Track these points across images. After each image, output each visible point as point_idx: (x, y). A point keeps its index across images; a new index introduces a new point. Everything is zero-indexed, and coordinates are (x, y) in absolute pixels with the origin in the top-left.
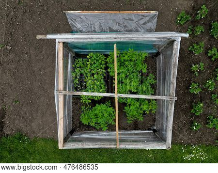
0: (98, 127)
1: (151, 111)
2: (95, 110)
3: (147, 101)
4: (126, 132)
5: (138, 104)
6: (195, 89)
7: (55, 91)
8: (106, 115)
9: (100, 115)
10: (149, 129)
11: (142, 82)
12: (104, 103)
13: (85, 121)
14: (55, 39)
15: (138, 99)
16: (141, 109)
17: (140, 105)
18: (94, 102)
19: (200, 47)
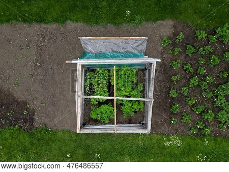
0: (102, 121)
1: (140, 109)
2: (101, 109)
3: (137, 103)
4: (123, 125)
5: (130, 105)
6: (174, 94)
7: (76, 96)
8: (108, 112)
9: (104, 112)
10: (140, 123)
11: (133, 89)
12: (107, 104)
13: (94, 116)
14: (77, 63)
15: (131, 101)
16: (133, 108)
17: (132, 105)
18: (100, 103)
19: (178, 63)
